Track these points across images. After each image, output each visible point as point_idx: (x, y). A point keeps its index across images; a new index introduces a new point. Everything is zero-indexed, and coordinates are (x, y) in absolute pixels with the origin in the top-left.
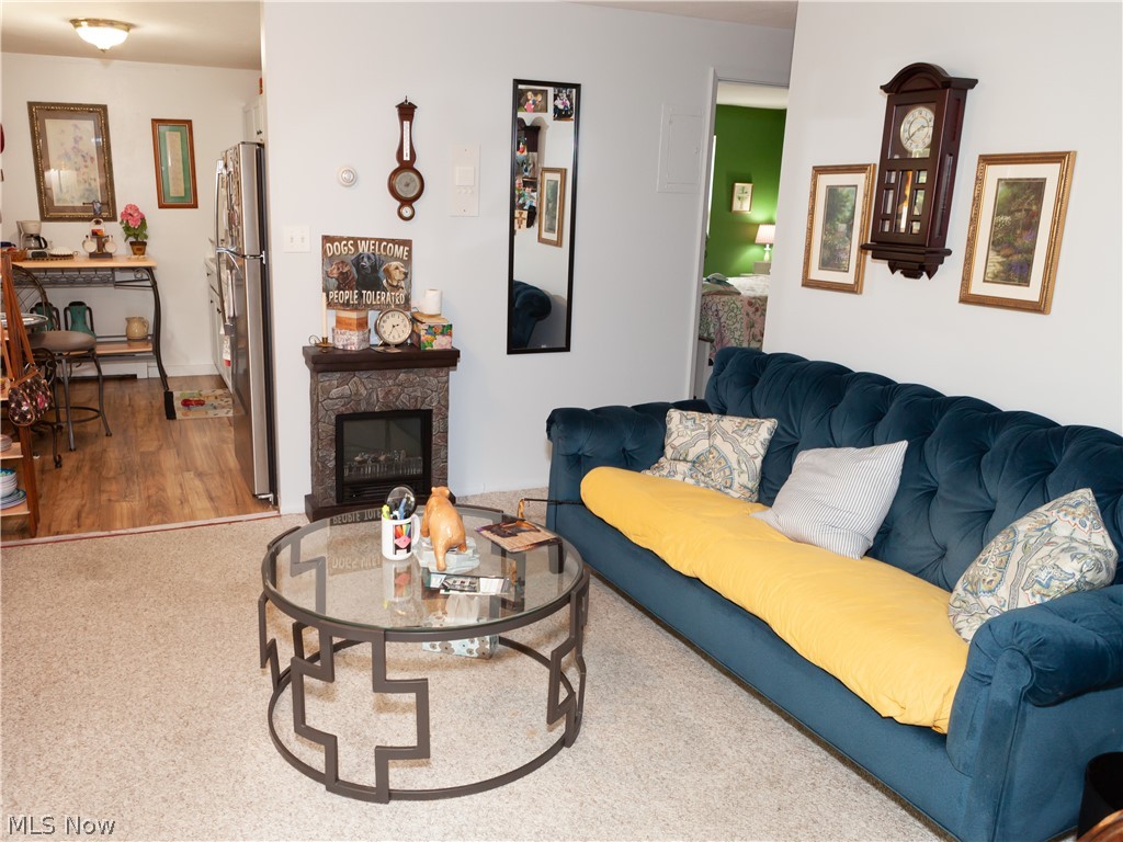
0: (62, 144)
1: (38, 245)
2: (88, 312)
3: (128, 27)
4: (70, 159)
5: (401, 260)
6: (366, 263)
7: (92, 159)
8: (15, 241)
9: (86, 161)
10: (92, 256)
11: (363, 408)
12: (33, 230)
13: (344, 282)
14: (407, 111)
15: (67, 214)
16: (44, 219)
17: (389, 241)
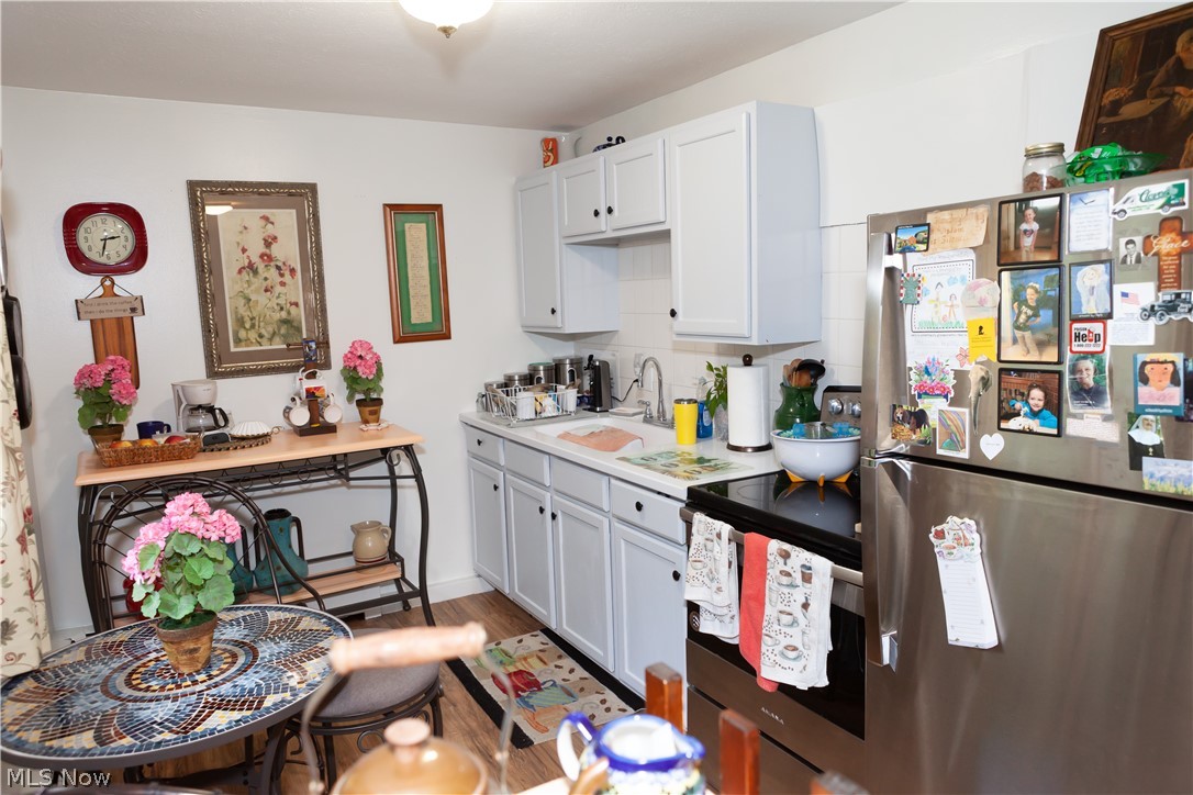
0: (244, 251)
1: (211, 422)
2: (294, 530)
4: (255, 272)
7: (293, 271)
8: (168, 417)
9: (282, 275)
10: (303, 431)
12: (202, 397)
15: (252, 364)
16: (213, 373)
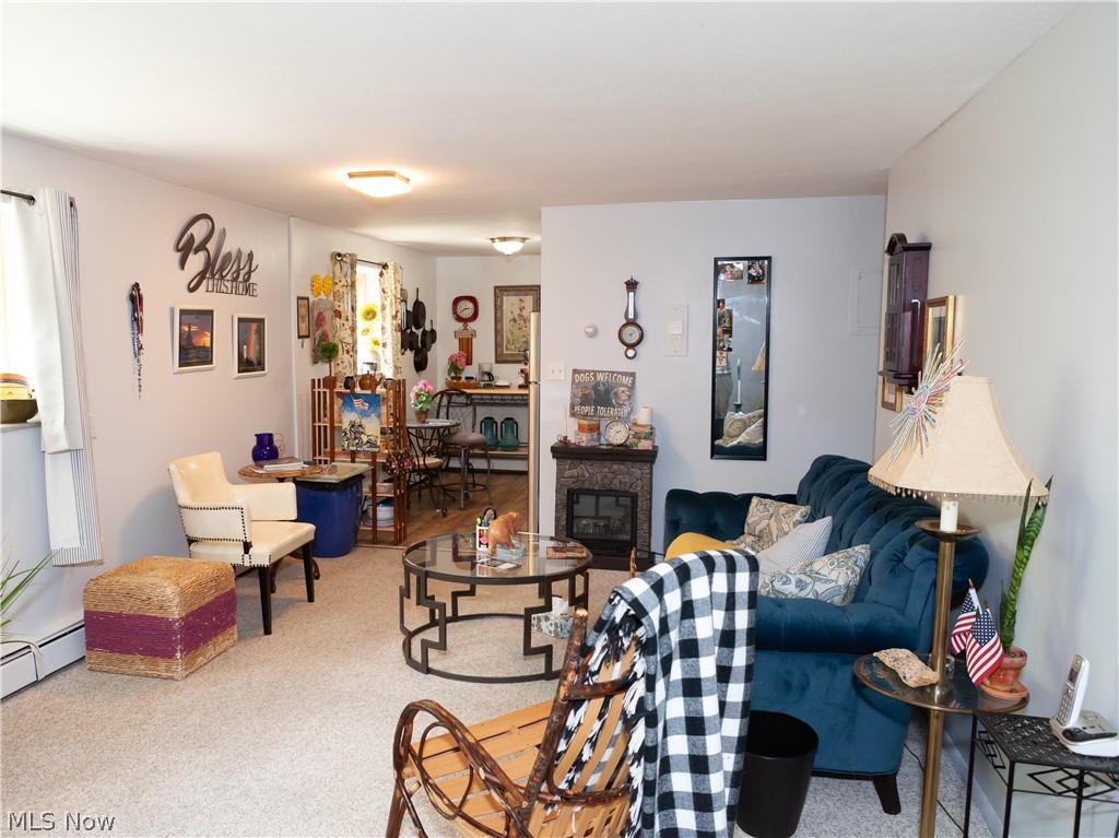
1: (488, 379)
3: (524, 239)
5: (626, 386)
6: (601, 388)
8: (476, 375)
10: (520, 387)
11: (587, 485)
12: (488, 369)
13: (585, 401)
14: (632, 286)
15: (509, 359)
16: (496, 362)
17: (618, 373)
